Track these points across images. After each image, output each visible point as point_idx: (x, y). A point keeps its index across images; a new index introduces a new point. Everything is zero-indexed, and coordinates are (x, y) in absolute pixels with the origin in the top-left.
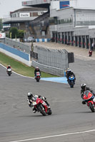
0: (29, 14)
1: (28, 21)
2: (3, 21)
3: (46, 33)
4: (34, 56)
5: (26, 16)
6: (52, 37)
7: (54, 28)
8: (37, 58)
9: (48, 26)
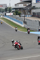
0: (23, 5)
1: (23, 8)
2: (12, 8)
3: (30, 13)
4: (25, 23)
5: (22, 6)
6: (32, 15)
7: (33, 11)
8: (26, 24)
9: (31, 10)
